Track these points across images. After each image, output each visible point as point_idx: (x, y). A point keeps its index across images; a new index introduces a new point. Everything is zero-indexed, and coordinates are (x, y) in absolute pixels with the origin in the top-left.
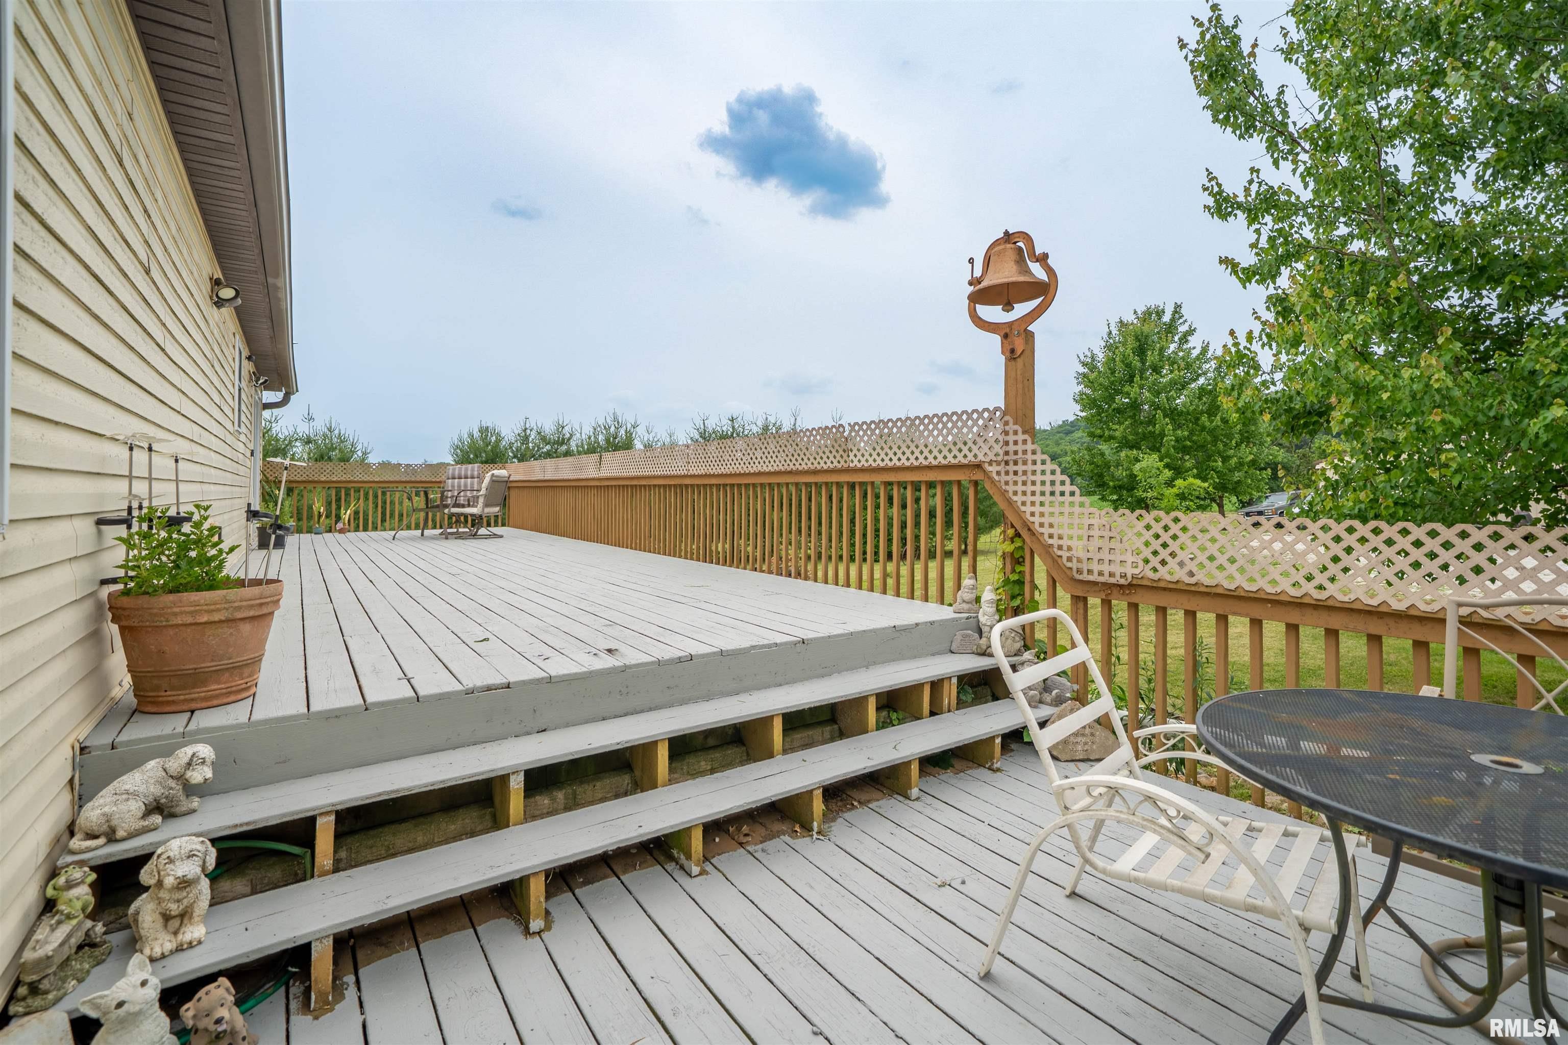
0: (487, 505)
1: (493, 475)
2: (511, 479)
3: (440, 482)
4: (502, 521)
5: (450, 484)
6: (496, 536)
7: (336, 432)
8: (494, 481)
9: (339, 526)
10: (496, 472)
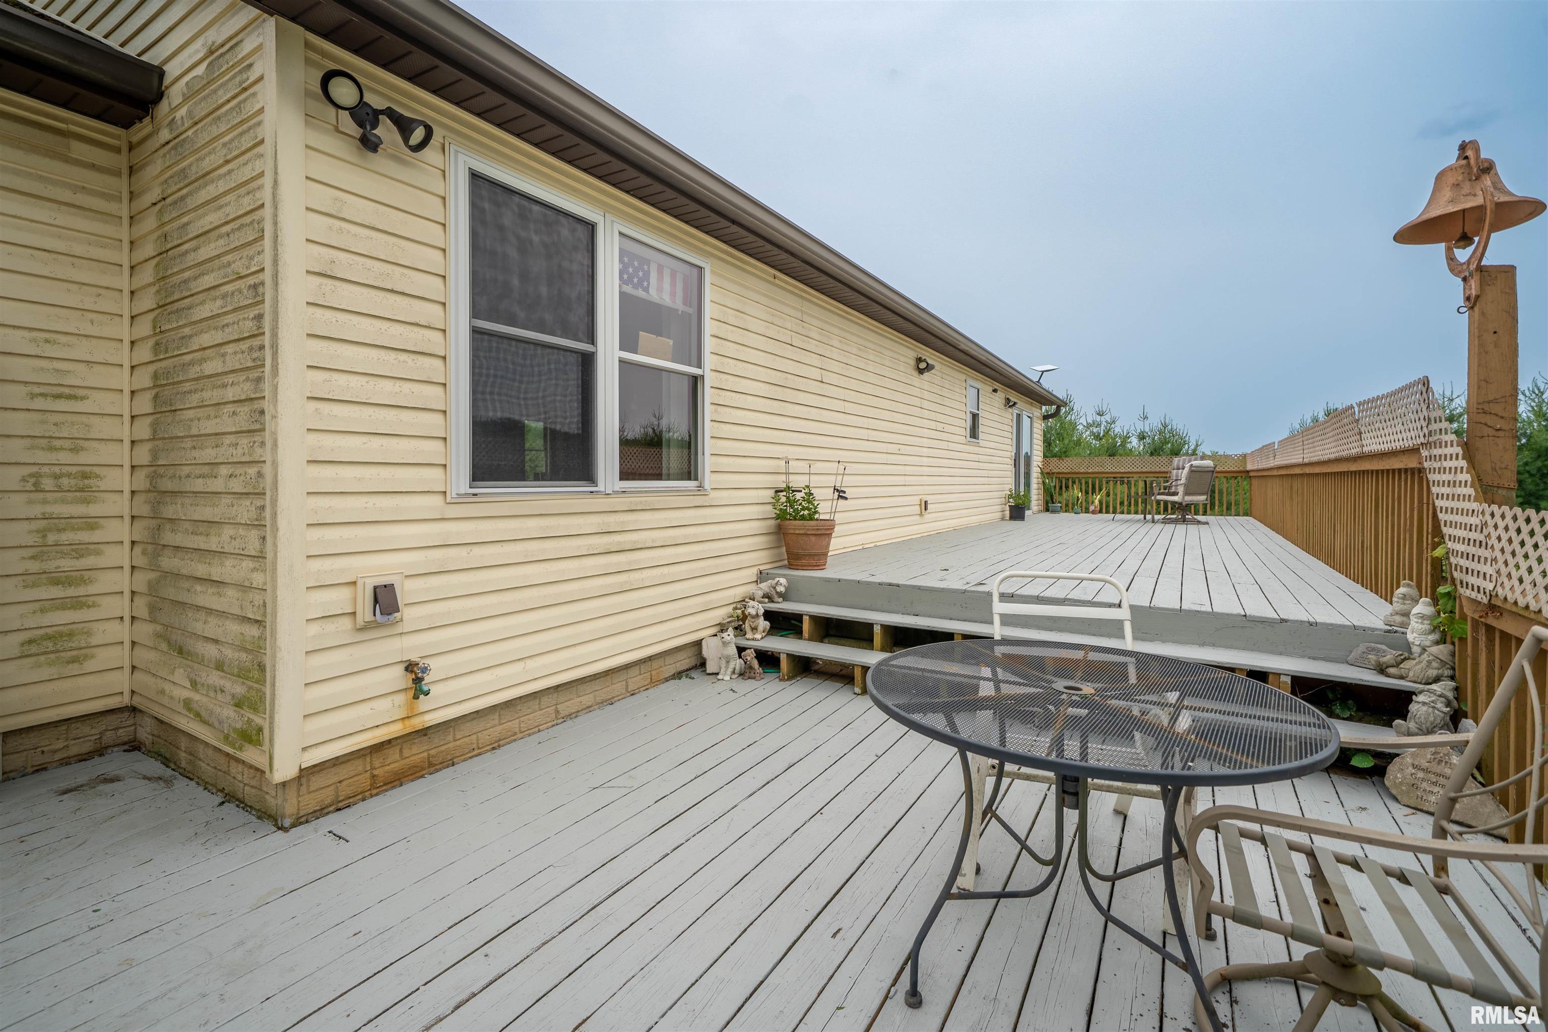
0: (1187, 493)
1: (1191, 465)
2: (1217, 469)
3: (1167, 473)
4: (1209, 508)
5: (1174, 474)
6: (1199, 522)
7: (1170, 427)
8: (1193, 471)
9: (1092, 508)
10: (1195, 463)
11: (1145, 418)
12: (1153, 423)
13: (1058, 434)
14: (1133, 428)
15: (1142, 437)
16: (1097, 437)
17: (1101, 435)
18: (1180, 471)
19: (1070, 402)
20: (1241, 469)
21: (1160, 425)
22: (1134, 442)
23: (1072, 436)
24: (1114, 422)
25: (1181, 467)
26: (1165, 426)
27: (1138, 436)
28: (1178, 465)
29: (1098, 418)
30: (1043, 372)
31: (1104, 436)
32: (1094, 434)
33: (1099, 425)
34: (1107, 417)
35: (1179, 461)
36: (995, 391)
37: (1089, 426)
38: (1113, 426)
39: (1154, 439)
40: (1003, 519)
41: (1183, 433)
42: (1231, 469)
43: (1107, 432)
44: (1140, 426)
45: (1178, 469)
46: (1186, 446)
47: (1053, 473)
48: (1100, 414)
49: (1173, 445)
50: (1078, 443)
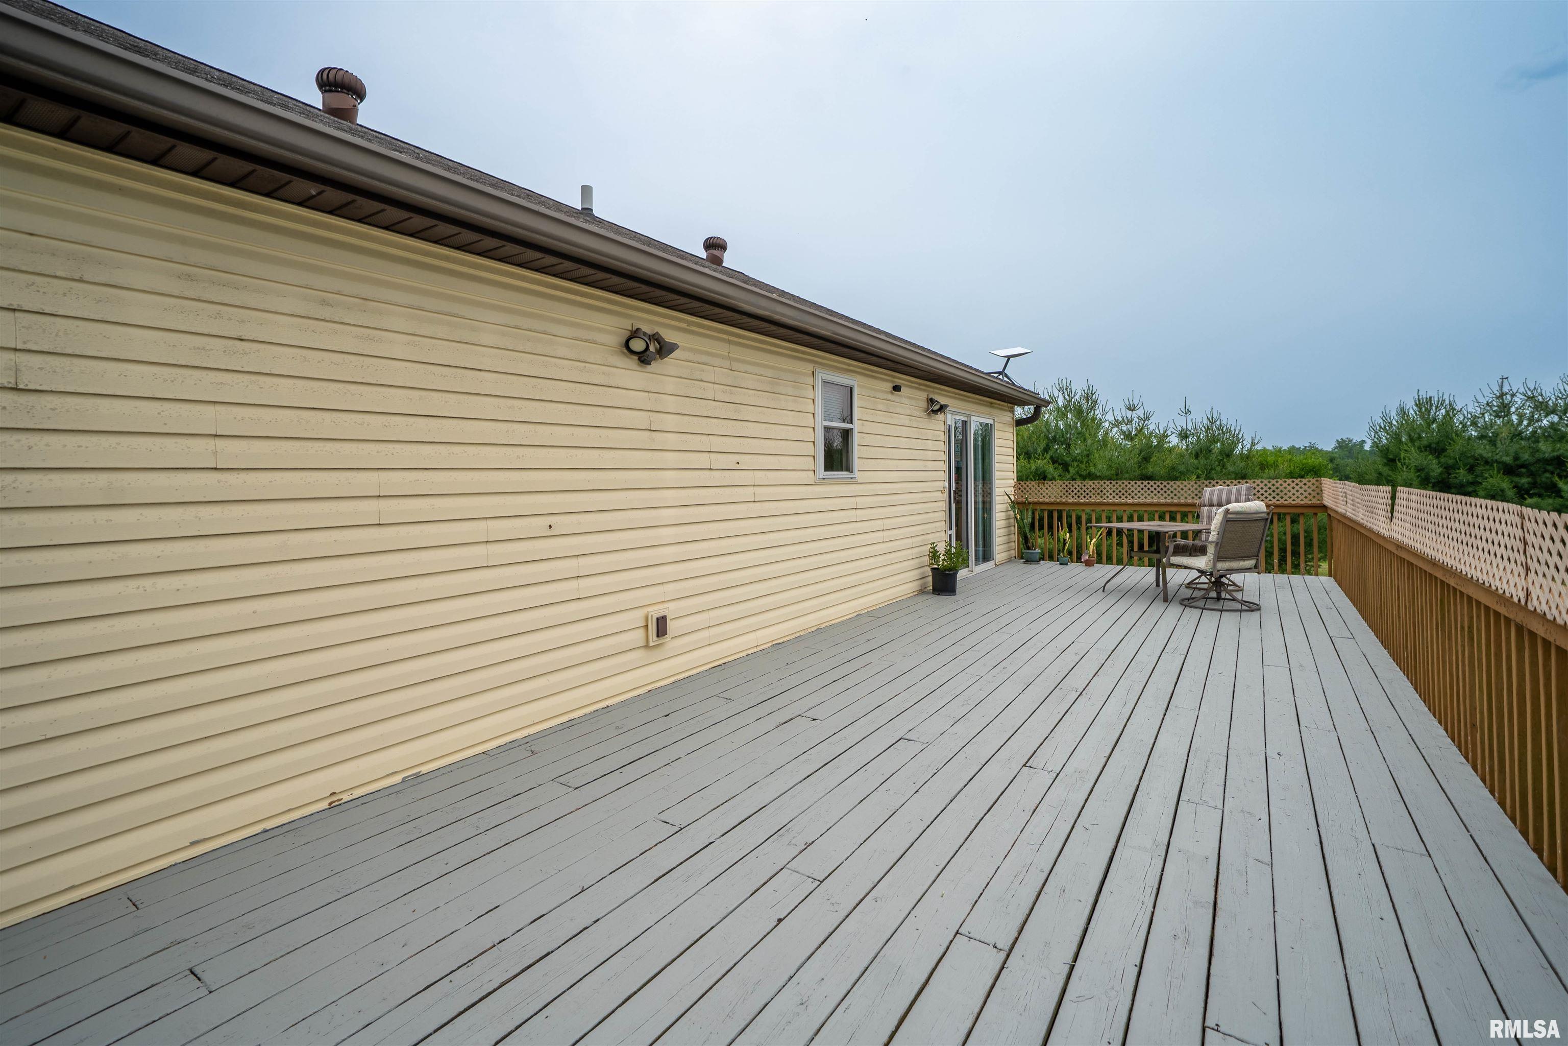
5: (1204, 514)
8: (1230, 521)
9: (1085, 557)
10: (1233, 506)
11: (1188, 412)
12: (1199, 418)
13: (1078, 434)
14: (1171, 425)
15: (1184, 435)
16: (1128, 436)
17: (1133, 433)
18: (1214, 509)
19: (1092, 394)
20: (1315, 501)
21: (1205, 421)
22: (1174, 440)
23: (1096, 435)
24: (1148, 418)
25: (1215, 502)
26: (1213, 422)
27: (1180, 434)
28: (1211, 499)
29: (1129, 414)
30: (1009, 358)
31: (1136, 435)
32: (1123, 433)
33: (1130, 421)
34: (1140, 413)
35: (1212, 493)
36: (897, 388)
37: (1117, 424)
38: (1146, 422)
39: (1199, 437)
40: (922, 591)
41: (1235, 430)
42: (1298, 501)
43: (1140, 431)
44: (1181, 423)
45: (1211, 505)
46: (1240, 446)
47: (1029, 503)
48: (1131, 408)
49: (1223, 444)
50: (1105, 442)
